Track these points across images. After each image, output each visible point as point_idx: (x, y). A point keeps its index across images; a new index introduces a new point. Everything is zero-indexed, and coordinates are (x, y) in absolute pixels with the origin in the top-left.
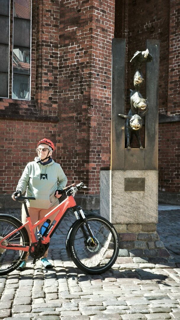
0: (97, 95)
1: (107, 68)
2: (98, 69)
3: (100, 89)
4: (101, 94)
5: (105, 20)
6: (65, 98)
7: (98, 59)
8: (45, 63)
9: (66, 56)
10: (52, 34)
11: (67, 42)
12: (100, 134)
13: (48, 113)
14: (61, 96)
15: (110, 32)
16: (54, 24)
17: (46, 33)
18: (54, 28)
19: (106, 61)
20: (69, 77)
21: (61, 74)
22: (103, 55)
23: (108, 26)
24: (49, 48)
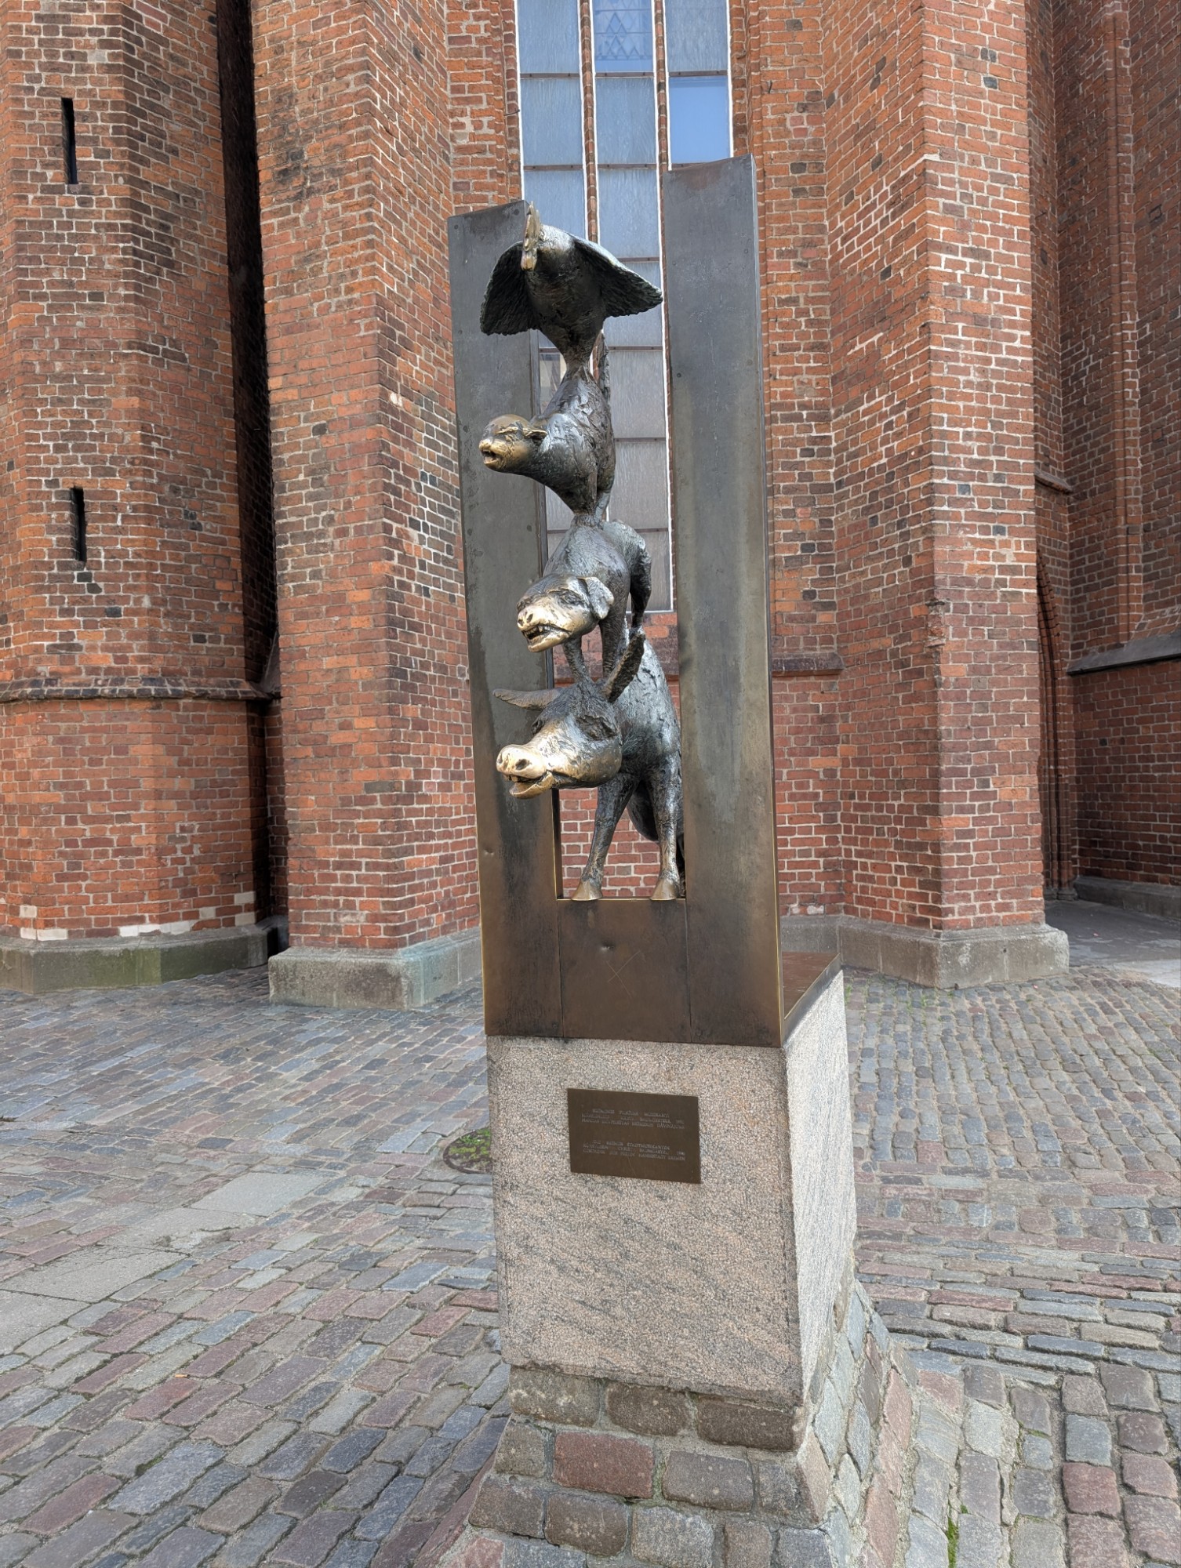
0: (966, 564)
1: (1005, 458)
2: (963, 468)
3: (974, 542)
4: (984, 556)
5: (987, 283)
6: (857, 586)
7: (961, 430)
8: (784, 478)
9: (855, 442)
10: (805, 377)
11: (853, 392)
12: (984, 708)
13: (802, 646)
14: (844, 582)
15: (1012, 324)
16: (812, 340)
17: (784, 378)
18: (812, 354)
19: (997, 436)
20: (866, 510)
21: (841, 508)
22: (986, 412)
23: (1001, 302)
24: (795, 425)
